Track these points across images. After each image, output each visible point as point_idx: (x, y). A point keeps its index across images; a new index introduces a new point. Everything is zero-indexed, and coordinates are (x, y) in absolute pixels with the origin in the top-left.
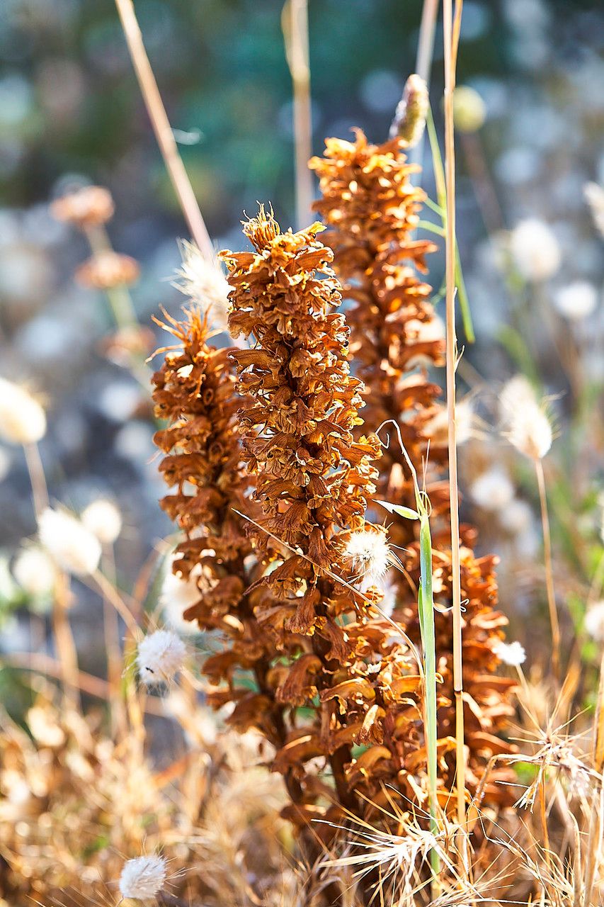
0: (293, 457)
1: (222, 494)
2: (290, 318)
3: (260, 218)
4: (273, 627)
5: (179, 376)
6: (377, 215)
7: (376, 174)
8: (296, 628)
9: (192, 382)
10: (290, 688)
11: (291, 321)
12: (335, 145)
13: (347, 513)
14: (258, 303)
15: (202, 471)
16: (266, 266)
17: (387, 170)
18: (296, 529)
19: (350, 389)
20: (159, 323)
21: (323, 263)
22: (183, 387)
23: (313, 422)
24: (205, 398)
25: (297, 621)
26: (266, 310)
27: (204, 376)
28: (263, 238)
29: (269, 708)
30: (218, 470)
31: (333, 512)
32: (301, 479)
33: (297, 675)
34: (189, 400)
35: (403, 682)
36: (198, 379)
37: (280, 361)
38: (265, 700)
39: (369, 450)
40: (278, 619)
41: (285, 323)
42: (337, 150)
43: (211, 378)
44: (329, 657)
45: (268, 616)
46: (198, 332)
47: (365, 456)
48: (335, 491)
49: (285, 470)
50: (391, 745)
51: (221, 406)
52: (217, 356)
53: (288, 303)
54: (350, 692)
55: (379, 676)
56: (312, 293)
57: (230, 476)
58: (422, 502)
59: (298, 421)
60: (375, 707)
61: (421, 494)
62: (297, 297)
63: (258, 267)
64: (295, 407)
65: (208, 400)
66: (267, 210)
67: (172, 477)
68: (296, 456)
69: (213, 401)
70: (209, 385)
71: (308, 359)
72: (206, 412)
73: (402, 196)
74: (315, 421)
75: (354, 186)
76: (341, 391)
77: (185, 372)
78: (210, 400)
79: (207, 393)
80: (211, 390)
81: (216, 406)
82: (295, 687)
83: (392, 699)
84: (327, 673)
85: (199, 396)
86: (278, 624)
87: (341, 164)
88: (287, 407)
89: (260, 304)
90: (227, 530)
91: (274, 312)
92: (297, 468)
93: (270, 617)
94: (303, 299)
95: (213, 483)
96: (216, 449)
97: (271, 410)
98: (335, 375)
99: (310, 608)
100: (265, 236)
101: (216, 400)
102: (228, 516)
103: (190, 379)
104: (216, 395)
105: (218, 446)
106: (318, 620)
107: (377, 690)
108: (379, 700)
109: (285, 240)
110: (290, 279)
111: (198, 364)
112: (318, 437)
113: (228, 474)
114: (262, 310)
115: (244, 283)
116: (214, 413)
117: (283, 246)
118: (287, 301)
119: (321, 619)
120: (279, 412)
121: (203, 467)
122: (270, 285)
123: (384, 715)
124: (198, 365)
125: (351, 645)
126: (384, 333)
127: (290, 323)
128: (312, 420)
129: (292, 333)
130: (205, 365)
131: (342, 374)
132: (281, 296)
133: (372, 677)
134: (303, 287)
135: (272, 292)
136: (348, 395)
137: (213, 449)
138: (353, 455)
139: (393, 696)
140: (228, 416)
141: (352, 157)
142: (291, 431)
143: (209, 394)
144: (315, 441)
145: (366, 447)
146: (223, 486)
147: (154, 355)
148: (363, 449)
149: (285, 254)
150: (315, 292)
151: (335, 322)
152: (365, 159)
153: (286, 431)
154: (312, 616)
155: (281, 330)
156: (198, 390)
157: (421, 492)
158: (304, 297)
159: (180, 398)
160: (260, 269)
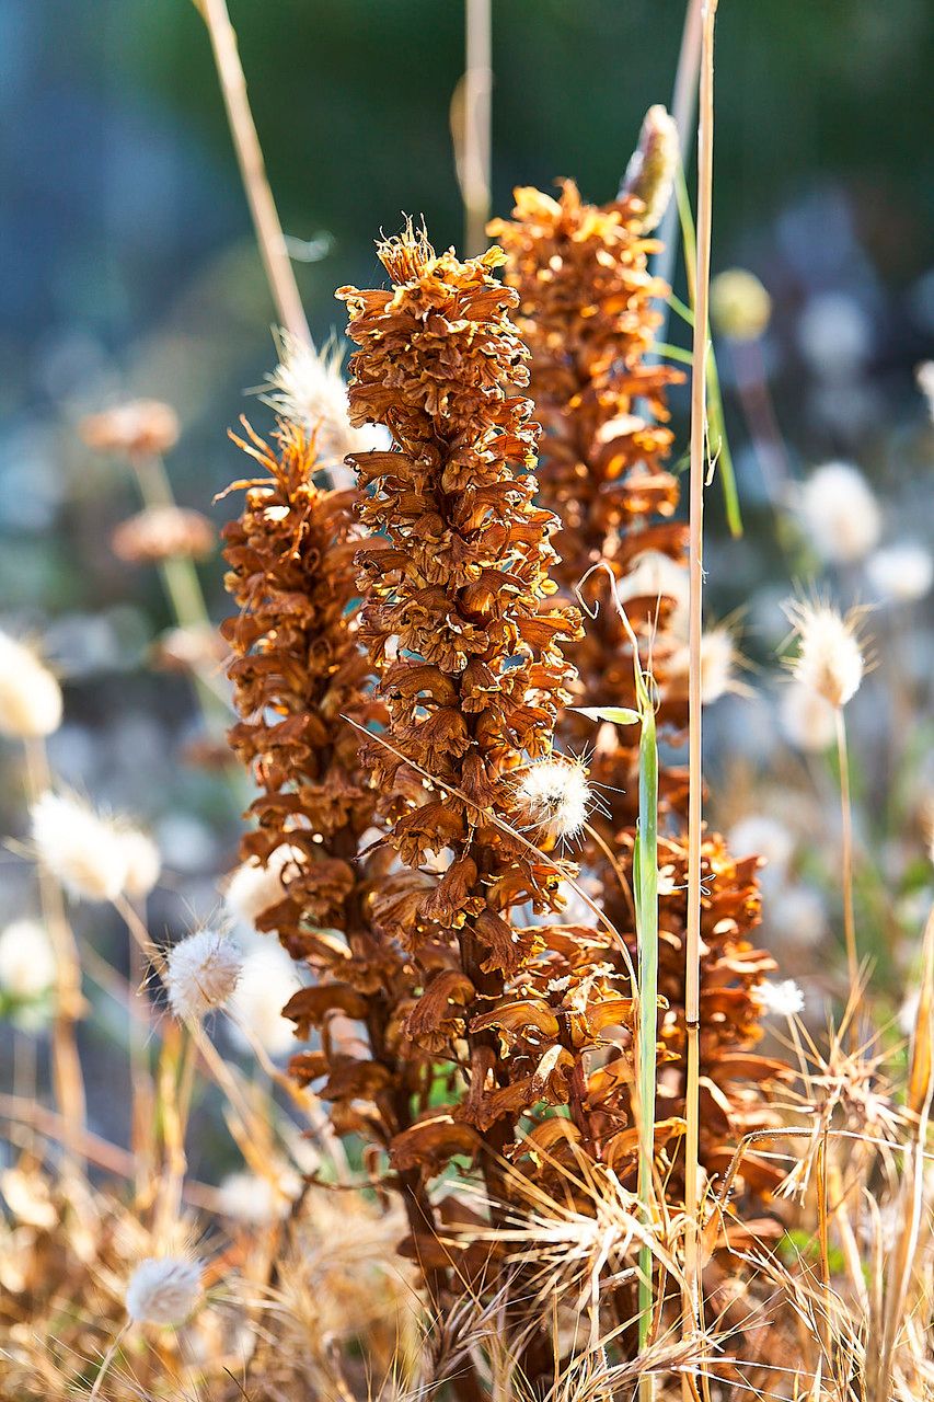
0: (442, 623)
1: (328, 724)
2: (446, 391)
3: (404, 236)
4: (399, 923)
5: (266, 518)
6: (590, 311)
7: (593, 244)
8: (435, 910)
9: (287, 529)
10: (422, 1017)
11: (448, 396)
12: (529, 199)
13: (523, 726)
14: (396, 365)
15: (297, 686)
16: (412, 305)
17: (610, 241)
18: (442, 747)
19: (537, 525)
20: (239, 442)
21: (502, 310)
22: (272, 539)
23: (476, 568)
24: (306, 562)
25: (438, 900)
26: (408, 376)
27: (307, 525)
28: (409, 269)
29: (388, 1085)
30: (322, 684)
31: (503, 725)
32: (453, 661)
33: (433, 999)
34: (281, 561)
35: (604, 1010)
36: (297, 527)
37: (427, 463)
38: (382, 1071)
39: (564, 626)
40: (407, 911)
41: (438, 399)
42: (533, 209)
43: (319, 534)
44: (487, 968)
45: (391, 904)
46: (301, 458)
47: (558, 634)
48: (508, 682)
49: (428, 646)
50: (581, 1119)
51: (332, 580)
52: (329, 500)
53: (444, 365)
54: (518, 1022)
55: (566, 997)
56: (483, 351)
57: (341, 693)
58: (646, 690)
59: (453, 561)
60: (557, 1049)
61: (644, 676)
62: (459, 357)
63: (400, 307)
64: (448, 540)
65: (310, 565)
66: (417, 224)
67: (249, 690)
68: (448, 618)
69: (319, 569)
70: (313, 543)
71: (472, 458)
72: (307, 588)
73: (632, 290)
74: (479, 566)
75: (556, 263)
76: (523, 521)
77: (278, 514)
78: (315, 566)
79: (310, 554)
80: (316, 551)
81: (324, 579)
82: (430, 1016)
83: (585, 1031)
84: (484, 999)
85: (297, 555)
86: (407, 919)
87: (537, 232)
88: (437, 540)
89: (399, 366)
90: (334, 777)
91: (421, 380)
92: (448, 641)
93: (395, 906)
94: (468, 361)
95: (314, 704)
96: (321, 647)
97: (410, 545)
98: (514, 492)
99: (460, 884)
100: (412, 267)
101: (325, 569)
102: (335, 760)
103: (284, 525)
104: (324, 560)
105: (324, 644)
106: (472, 902)
107: (561, 1019)
108: (565, 1039)
109: (444, 267)
110: (450, 325)
111: (298, 505)
112: (483, 602)
113: (338, 690)
114: (402, 375)
115: (375, 331)
116: (320, 589)
117: (440, 274)
118: (442, 361)
119: (476, 901)
120: (422, 548)
121: (298, 678)
122: (417, 334)
123: (571, 1064)
124: (298, 507)
125: (524, 946)
126: (596, 511)
127: (445, 400)
128: (474, 563)
129: (448, 416)
130: (309, 509)
131: (525, 492)
132: (432, 355)
133: (555, 999)
134: (470, 341)
135: (418, 346)
136: (534, 535)
137: (316, 648)
138: (537, 633)
139: (587, 1026)
140: (342, 598)
141: (556, 222)
142: (440, 581)
143: (314, 557)
144: (478, 609)
145: (560, 621)
146: (329, 713)
147: (228, 490)
148: (554, 625)
149: (443, 287)
150: (489, 350)
151: (519, 407)
152: (577, 225)
153: (432, 579)
154: (462, 895)
155: (431, 409)
156: (296, 546)
157: (645, 673)
158: (469, 358)
159: (266, 556)
160: (402, 310)
